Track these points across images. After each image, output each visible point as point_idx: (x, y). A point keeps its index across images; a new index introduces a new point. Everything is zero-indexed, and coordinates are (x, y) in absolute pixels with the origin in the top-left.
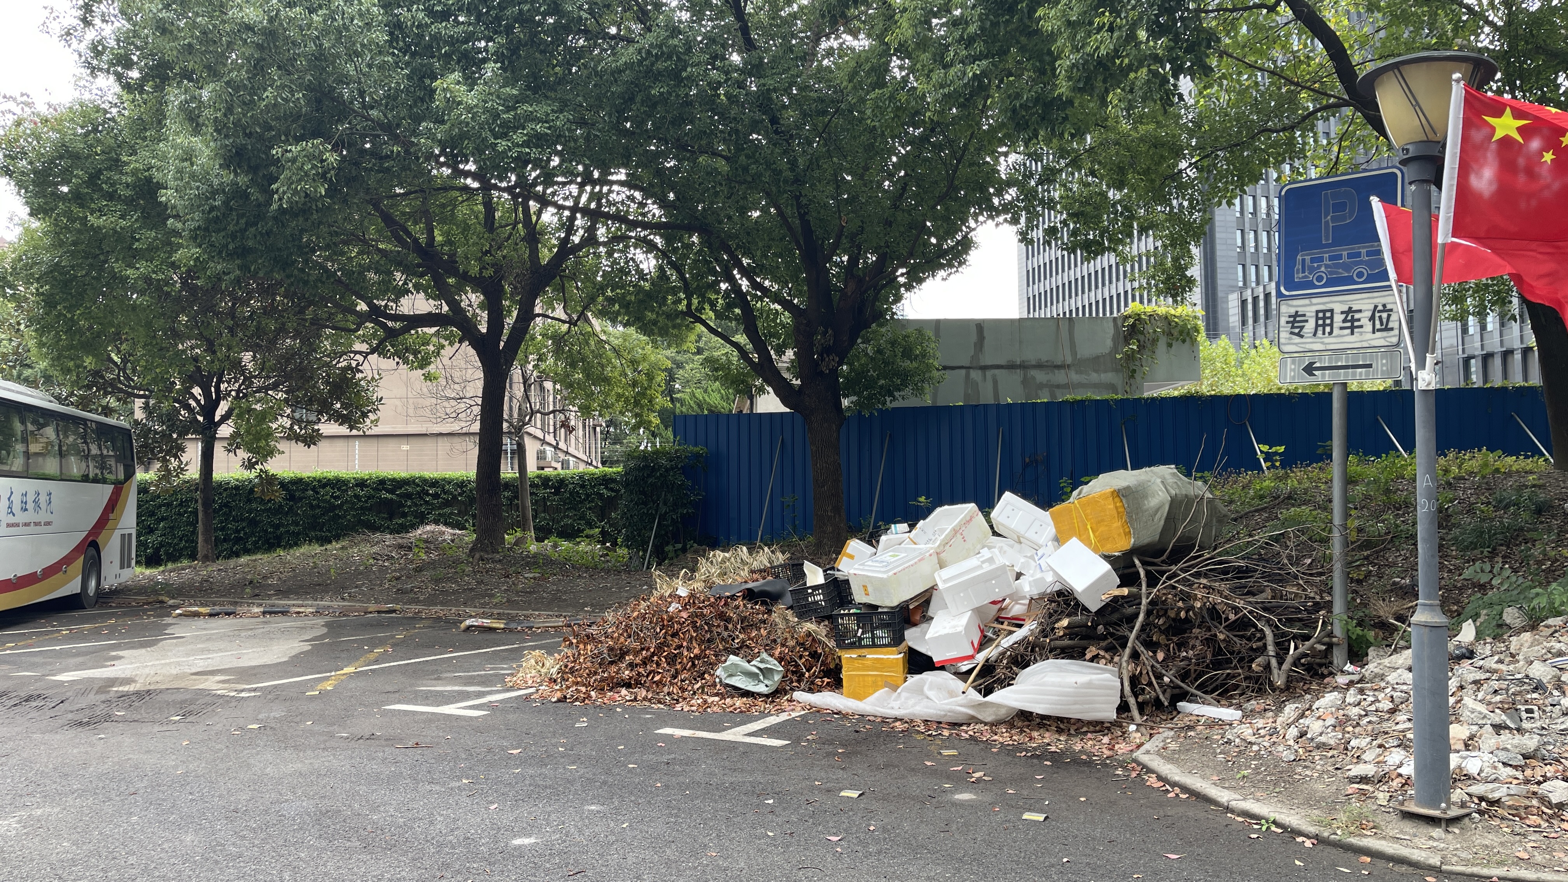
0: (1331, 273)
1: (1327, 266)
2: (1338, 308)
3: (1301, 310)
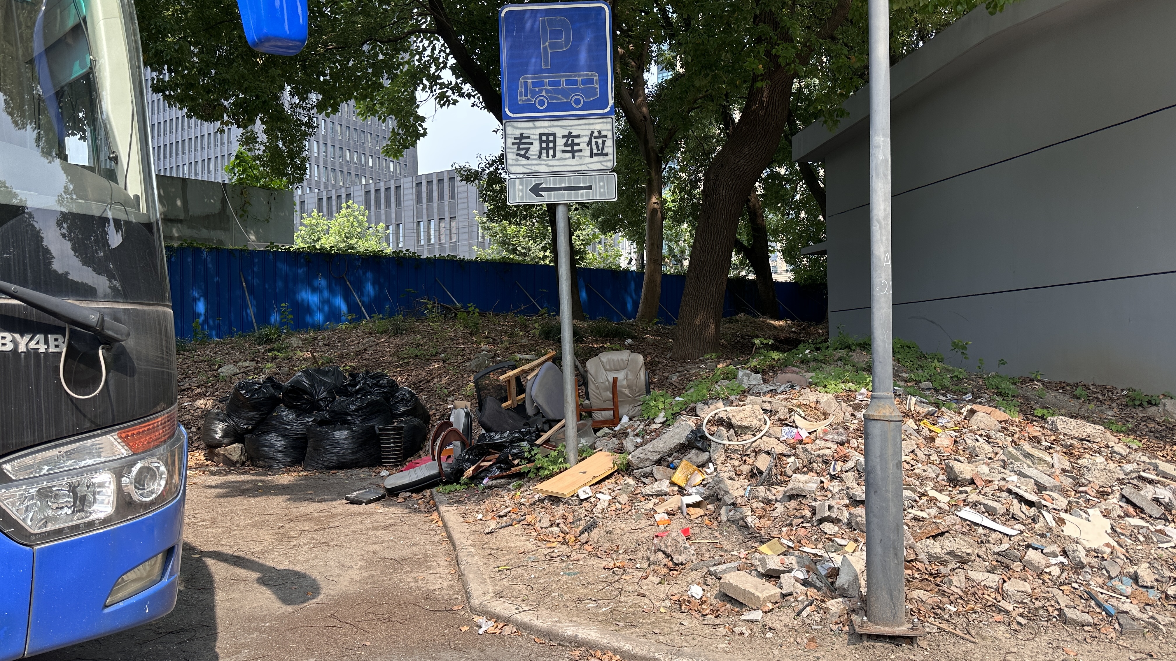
0: (552, 98)
1: (547, 91)
2: (560, 132)
3: (526, 133)
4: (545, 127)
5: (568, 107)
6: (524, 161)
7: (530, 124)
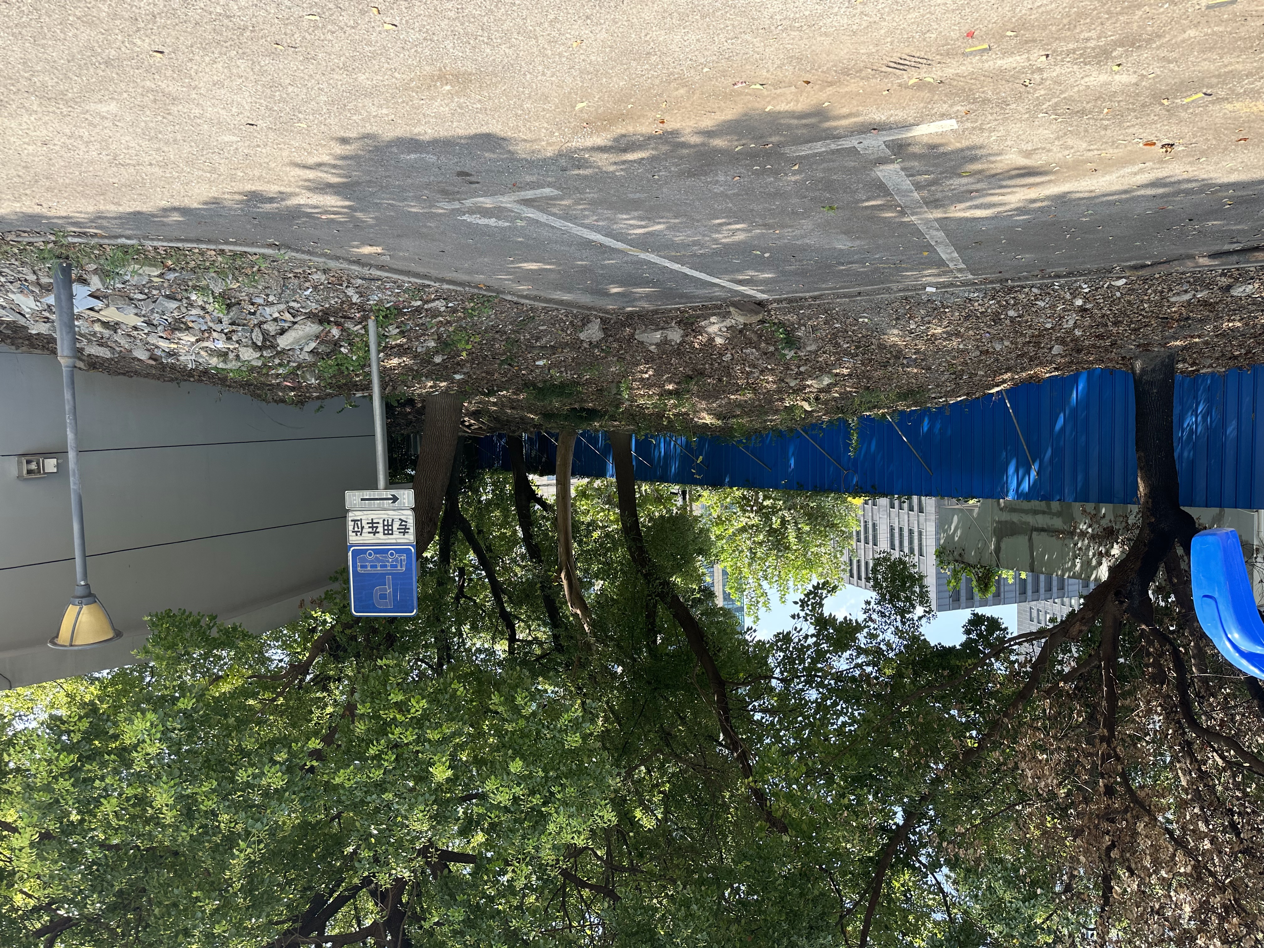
0: (386, 557)
1: (388, 561)
2: (380, 535)
3: (401, 536)
4: (391, 539)
5: (377, 552)
6: (403, 518)
7: (399, 541)
